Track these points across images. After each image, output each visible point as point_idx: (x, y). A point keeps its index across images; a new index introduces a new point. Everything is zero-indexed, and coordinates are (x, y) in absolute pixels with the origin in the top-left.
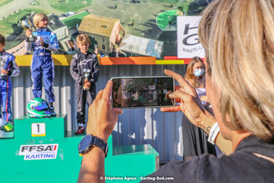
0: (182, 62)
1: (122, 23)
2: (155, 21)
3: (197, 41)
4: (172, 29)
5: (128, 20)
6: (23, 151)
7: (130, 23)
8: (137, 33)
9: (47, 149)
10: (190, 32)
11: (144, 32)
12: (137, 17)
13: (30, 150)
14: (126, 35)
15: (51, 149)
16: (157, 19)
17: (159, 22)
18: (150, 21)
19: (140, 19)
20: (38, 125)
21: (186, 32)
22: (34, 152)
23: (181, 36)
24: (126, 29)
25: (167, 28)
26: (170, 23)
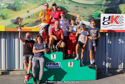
0: (102, 31)
1: (80, 16)
2: (92, 15)
3: (108, 23)
4: (99, 18)
5: (82, 15)
6: (47, 65)
7: (83, 16)
8: (85, 20)
9: (56, 64)
10: (106, 20)
11: (88, 19)
12: (86, 14)
13: (50, 65)
14: (82, 20)
15: (58, 64)
16: (93, 14)
17: (94, 16)
18: (91, 15)
19: (87, 14)
20: (53, 55)
21: (104, 20)
22: (52, 65)
23: (102, 21)
24: (82, 18)
25: (97, 18)
26: (98, 16)
